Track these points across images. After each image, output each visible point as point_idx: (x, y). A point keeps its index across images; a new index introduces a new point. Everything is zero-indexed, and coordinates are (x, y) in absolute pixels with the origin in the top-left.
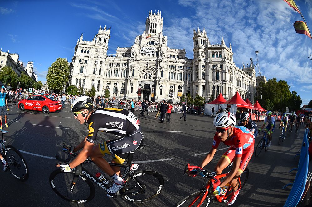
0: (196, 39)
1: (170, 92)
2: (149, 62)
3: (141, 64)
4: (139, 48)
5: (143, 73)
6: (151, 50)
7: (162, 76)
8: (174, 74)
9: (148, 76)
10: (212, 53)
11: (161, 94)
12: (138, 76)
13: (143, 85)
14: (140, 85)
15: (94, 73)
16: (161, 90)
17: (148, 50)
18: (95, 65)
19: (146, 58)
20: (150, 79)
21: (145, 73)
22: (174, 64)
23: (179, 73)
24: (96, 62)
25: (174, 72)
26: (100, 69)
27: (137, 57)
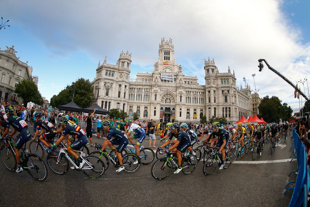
0: (207, 68)
1: (187, 114)
2: (169, 88)
3: (162, 90)
4: (159, 75)
5: (164, 98)
6: (170, 77)
7: (181, 101)
8: (190, 99)
9: (168, 101)
10: (221, 80)
11: (180, 116)
12: (160, 101)
13: (164, 109)
14: (162, 108)
15: (119, 96)
16: (181, 112)
17: (167, 77)
18: (120, 89)
19: (166, 84)
20: (170, 103)
21: (166, 98)
22: (190, 90)
23: (194, 97)
24: (120, 85)
25: (190, 97)
26: (125, 93)
27: (159, 84)
